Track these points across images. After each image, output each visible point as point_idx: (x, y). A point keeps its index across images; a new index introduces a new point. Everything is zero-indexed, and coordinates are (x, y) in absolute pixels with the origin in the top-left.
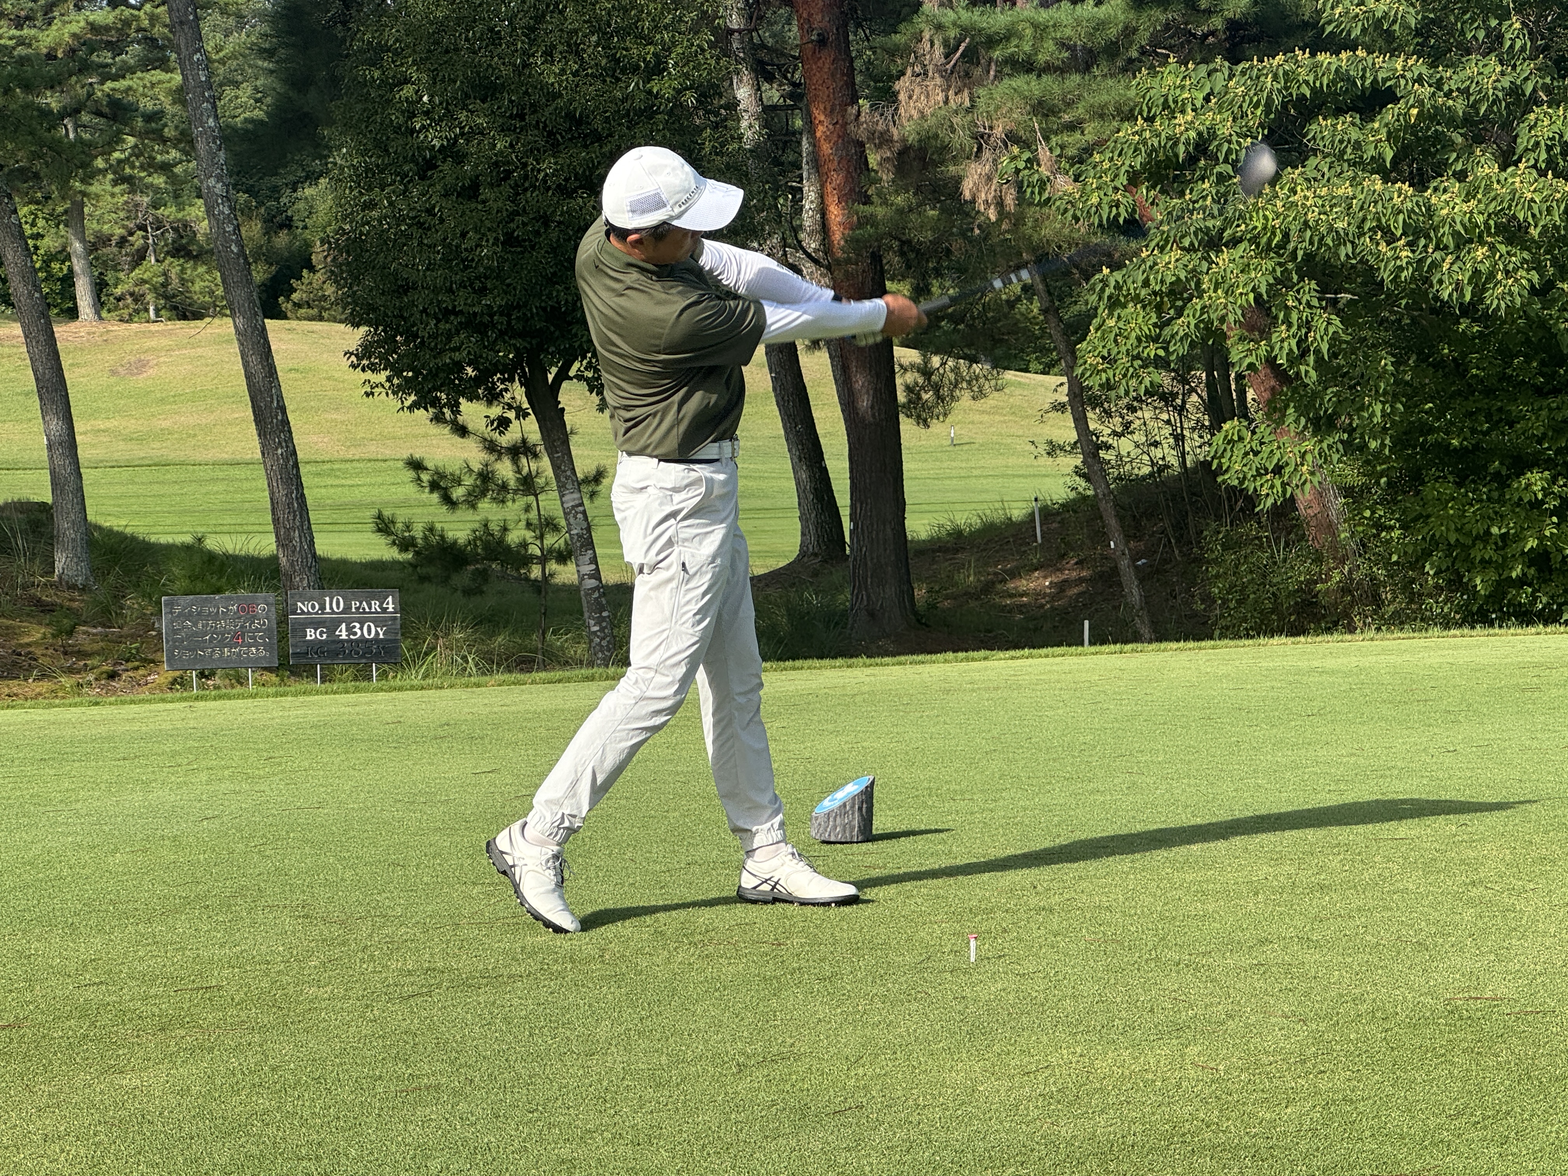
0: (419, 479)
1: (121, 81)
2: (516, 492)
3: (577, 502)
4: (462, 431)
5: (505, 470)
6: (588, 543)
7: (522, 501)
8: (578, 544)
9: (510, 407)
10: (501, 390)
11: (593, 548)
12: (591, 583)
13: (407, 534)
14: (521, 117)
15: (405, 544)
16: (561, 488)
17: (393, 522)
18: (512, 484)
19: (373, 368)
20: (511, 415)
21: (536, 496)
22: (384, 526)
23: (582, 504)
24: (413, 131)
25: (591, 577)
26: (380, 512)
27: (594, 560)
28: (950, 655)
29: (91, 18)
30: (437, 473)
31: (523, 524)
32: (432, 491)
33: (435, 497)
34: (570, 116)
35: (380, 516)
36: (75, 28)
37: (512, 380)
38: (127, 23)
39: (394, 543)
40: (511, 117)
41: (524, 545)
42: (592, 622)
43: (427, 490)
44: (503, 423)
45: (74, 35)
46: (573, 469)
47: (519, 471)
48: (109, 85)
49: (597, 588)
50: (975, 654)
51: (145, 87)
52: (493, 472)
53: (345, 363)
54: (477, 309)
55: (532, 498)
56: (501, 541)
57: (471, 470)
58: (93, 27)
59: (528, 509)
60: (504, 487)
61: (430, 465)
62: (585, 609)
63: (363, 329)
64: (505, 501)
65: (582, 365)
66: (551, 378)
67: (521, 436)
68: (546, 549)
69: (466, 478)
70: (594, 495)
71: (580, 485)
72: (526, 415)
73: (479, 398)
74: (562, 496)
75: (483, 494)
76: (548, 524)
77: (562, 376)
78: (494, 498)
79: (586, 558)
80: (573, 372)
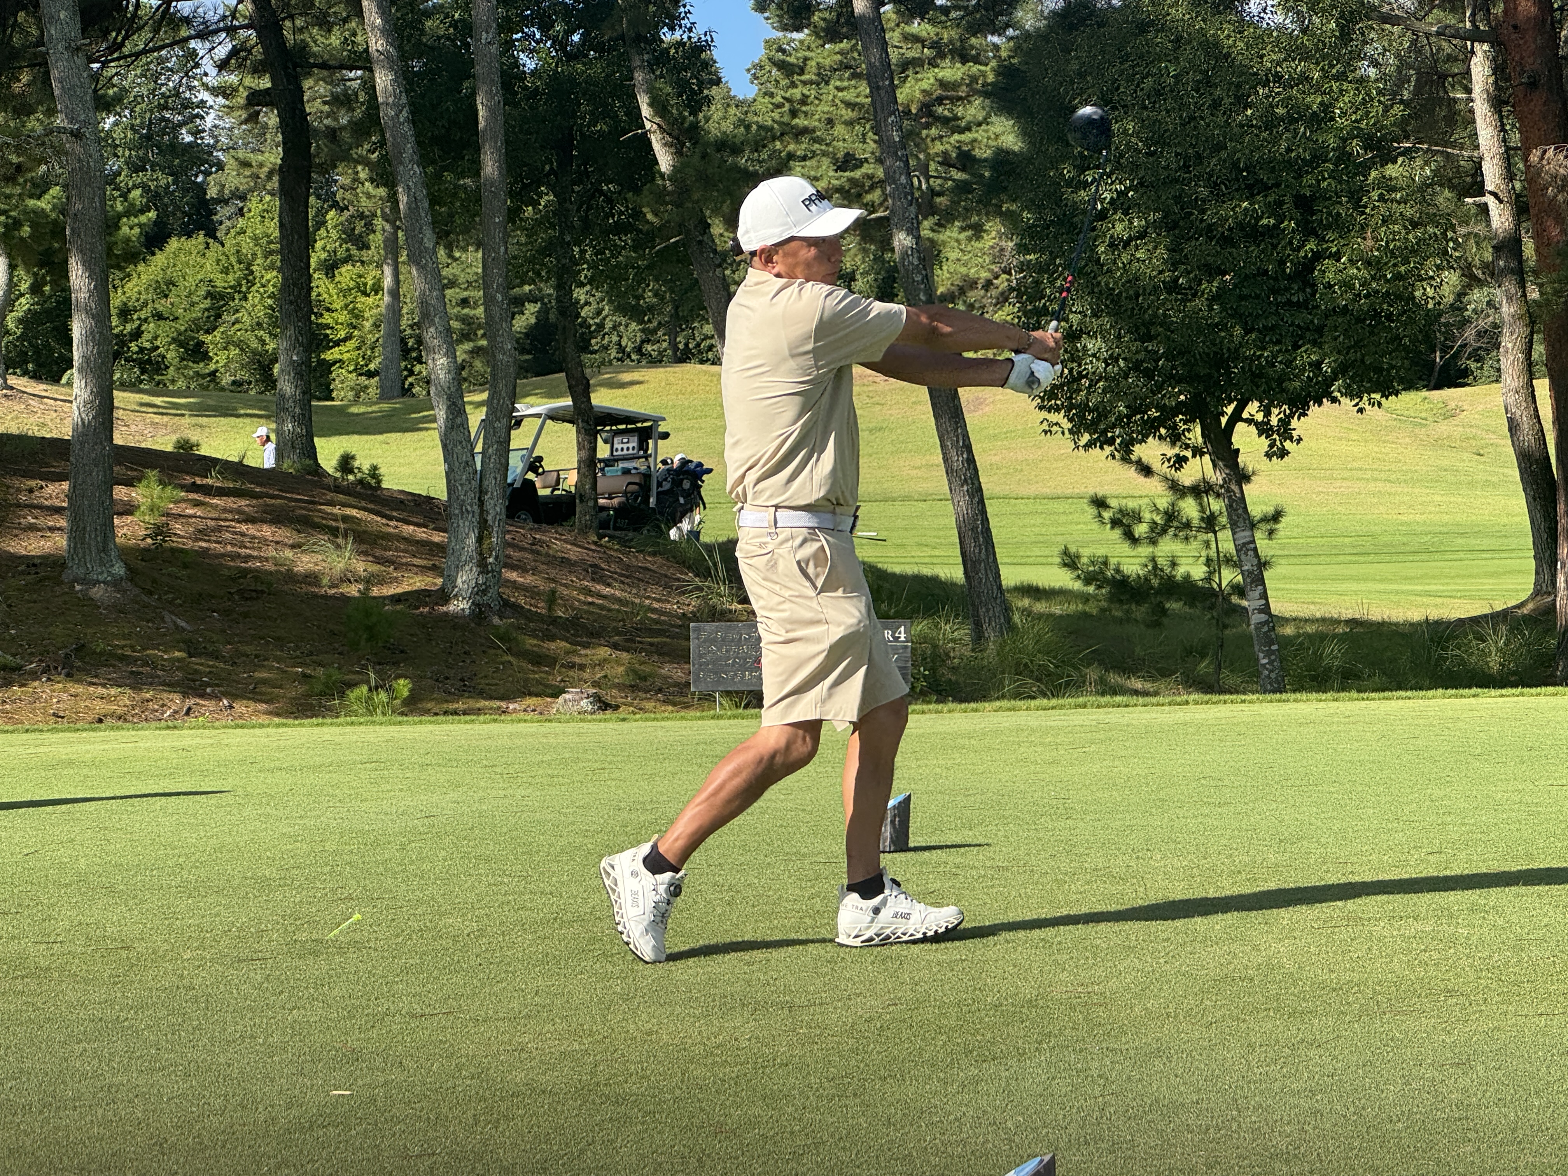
0: (1100, 516)
1: (967, 133)
2: (1199, 529)
3: (1248, 539)
4: (1146, 470)
5: (1189, 508)
6: (1260, 580)
7: (1203, 536)
8: (1249, 580)
9: (1187, 447)
10: (1184, 430)
11: (1263, 584)
12: (1261, 617)
13: (1091, 569)
14: (1186, 167)
15: (1088, 580)
16: (1233, 525)
17: (1078, 557)
18: (1195, 522)
19: (1058, 410)
20: (1188, 454)
21: (1215, 532)
22: (1070, 561)
23: (1254, 541)
24: (1085, 184)
25: (1260, 611)
26: (1066, 548)
27: (1264, 596)
29: (940, 75)
30: (1121, 511)
31: (1203, 560)
32: (1112, 528)
33: (1117, 533)
34: (1235, 165)
35: (1066, 552)
36: (925, 85)
37: (1195, 421)
38: (974, 79)
39: (1079, 577)
40: (1179, 169)
41: (1208, 579)
42: (1261, 655)
43: (1109, 526)
44: (1180, 461)
45: (925, 93)
46: (1245, 508)
47: (1202, 509)
48: (956, 137)
49: (1266, 623)
51: (989, 138)
52: (1179, 511)
53: (1031, 406)
54: (1142, 355)
55: (1211, 535)
56: (1171, 578)
57: (1155, 508)
58: (943, 84)
59: (1207, 544)
60: (1188, 525)
61: (1113, 503)
62: (1256, 642)
64: (1187, 538)
65: (1253, 409)
66: (1224, 420)
67: (1199, 476)
68: (1224, 584)
69: (1147, 516)
70: (1271, 532)
71: (1253, 526)
72: (1202, 454)
73: (1161, 437)
74: (1234, 534)
75: (1164, 531)
76: (1228, 561)
77: (1236, 417)
78: (1175, 535)
79: (1256, 594)
80: (1245, 415)
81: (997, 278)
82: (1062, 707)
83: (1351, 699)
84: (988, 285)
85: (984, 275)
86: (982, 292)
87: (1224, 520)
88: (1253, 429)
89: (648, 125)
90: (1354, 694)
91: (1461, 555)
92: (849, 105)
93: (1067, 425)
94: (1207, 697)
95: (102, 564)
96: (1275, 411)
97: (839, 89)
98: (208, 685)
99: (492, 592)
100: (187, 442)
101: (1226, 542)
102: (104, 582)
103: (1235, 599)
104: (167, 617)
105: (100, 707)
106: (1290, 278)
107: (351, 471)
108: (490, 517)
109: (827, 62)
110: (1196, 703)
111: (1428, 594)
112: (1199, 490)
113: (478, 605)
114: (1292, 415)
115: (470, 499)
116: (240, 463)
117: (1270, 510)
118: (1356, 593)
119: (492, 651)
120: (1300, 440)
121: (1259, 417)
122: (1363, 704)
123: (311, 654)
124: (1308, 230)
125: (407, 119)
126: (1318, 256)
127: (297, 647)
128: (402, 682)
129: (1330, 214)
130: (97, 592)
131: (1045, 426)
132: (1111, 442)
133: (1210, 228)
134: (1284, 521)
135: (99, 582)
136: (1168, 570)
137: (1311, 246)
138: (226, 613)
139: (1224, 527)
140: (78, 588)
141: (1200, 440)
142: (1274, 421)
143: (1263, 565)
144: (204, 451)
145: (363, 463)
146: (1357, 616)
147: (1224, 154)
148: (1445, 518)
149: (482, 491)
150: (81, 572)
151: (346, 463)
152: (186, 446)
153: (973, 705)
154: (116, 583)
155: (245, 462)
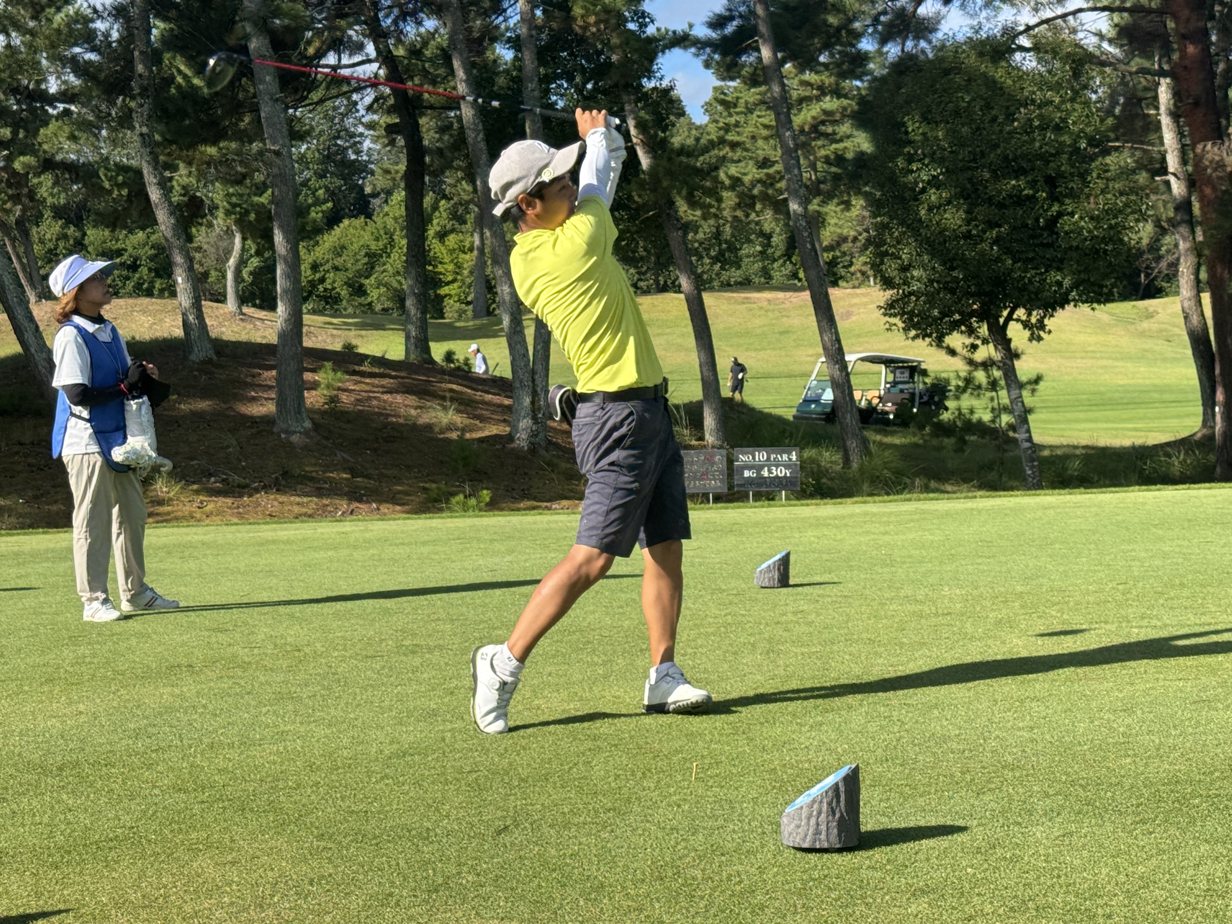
1: (841, 143)
2: (987, 389)
3: (1018, 395)
4: (952, 352)
5: (980, 376)
6: (1025, 421)
7: (989, 394)
8: (1018, 421)
9: (978, 338)
10: (976, 328)
11: (1028, 424)
12: (1027, 445)
14: (974, 160)
16: (1008, 387)
18: (984, 385)
19: (895, 315)
20: (979, 342)
21: (996, 391)
23: (1021, 397)
24: (912, 171)
25: (1027, 441)
27: (1028, 431)
28: (1137, 487)
29: (823, 107)
31: (989, 409)
34: (1006, 158)
36: (814, 113)
37: (982, 321)
38: (845, 109)
40: (970, 161)
41: (993, 421)
42: (1027, 468)
44: (974, 347)
45: (814, 118)
46: (1016, 376)
47: (989, 377)
48: (834, 146)
49: (1030, 448)
50: (1153, 487)
51: (854, 146)
52: (974, 378)
53: (878, 313)
54: (948, 279)
55: (994, 394)
56: (969, 421)
57: (959, 377)
58: (825, 112)
59: (992, 399)
60: (979, 387)
62: (1024, 461)
63: (889, 293)
64: (979, 395)
65: (1021, 313)
66: (1001, 320)
67: (986, 355)
68: (1003, 424)
69: (954, 383)
70: (1033, 391)
71: (1021, 386)
72: (988, 343)
73: (962, 332)
74: (1009, 392)
75: (964, 391)
76: (1006, 409)
77: (1009, 318)
78: (972, 394)
79: (1024, 430)
80: (1015, 316)
81: (860, 234)
82: (895, 501)
83: (1081, 493)
84: (855, 239)
85: (853, 233)
86: (851, 245)
87: (1003, 383)
88: (1019, 326)
89: (635, 140)
90: (1082, 490)
91: (1157, 405)
92: (766, 127)
93: (901, 325)
94: (988, 493)
95: (297, 421)
96: (1035, 313)
97: (759, 117)
98: (364, 495)
99: (541, 436)
100: (350, 344)
101: (1003, 396)
102: (300, 432)
103: (1011, 434)
104: (337, 452)
105: (296, 509)
106: (1042, 229)
107: (452, 361)
108: (539, 389)
109: (751, 100)
110: (981, 497)
111: (1136, 429)
112: (987, 365)
113: (533, 444)
114: (1045, 316)
115: (526, 378)
116: (383, 358)
117: (1033, 376)
118: (1090, 430)
119: (541, 472)
120: (1050, 332)
121: (1024, 318)
122: (1088, 496)
123: (428, 475)
124: (1054, 198)
125: (483, 140)
126: (1060, 214)
127: (419, 471)
128: (485, 492)
129: (1067, 188)
130: (295, 438)
131: (887, 326)
132: (930, 336)
133: (990, 198)
134: (1042, 384)
135: (295, 432)
136: (968, 416)
137: (1056, 208)
138: (375, 450)
139: (1002, 388)
140: (283, 436)
141: (987, 333)
142: (1033, 320)
143: (1028, 411)
144: (361, 350)
145: (460, 356)
146: (1090, 443)
147: (999, 151)
148: (1148, 382)
149: (533, 372)
150: (284, 426)
151: (449, 356)
152: (349, 348)
153: (839, 500)
154: (306, 433)
155: (387, 357)
